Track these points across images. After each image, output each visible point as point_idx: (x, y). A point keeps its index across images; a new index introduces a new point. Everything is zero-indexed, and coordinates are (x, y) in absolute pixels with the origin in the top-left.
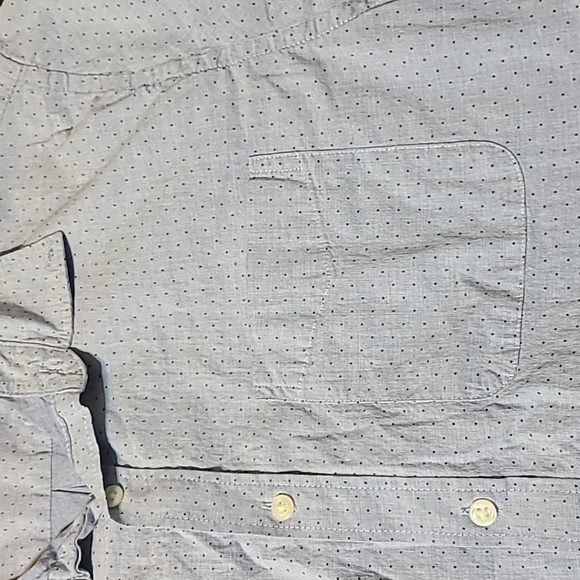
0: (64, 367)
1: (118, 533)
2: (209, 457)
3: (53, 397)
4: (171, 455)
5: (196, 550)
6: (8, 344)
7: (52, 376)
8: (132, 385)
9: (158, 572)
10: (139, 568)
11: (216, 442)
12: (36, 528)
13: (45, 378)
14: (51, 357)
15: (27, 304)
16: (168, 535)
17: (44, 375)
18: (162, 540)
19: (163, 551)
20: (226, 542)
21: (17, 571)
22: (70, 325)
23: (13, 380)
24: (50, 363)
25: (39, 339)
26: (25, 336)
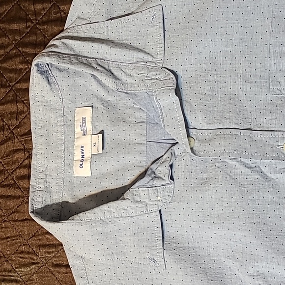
0: (160, 77)
1: (191, 161)
2: (244, 123)
3: (155, 91)
4: (222, 122)
5: (237, 169)
6: (124, 64)
7: (153, 81)
8: (197, 87)
9: (216, 180)
10: (203, 179)
11: (247, 116)
12: (137, 160)
13: (149, 83)
14: (152, 71)
15: (135, 44)
16: (221, 162)
17: (148, 81)
18: (217, 164)
19: (219, 170)
20: (253, 166)
21: (125, 183)
22: (163, 55)
23: (127, 84)
24: (151, 74)
25: (144, 62)
26: (135, 60)
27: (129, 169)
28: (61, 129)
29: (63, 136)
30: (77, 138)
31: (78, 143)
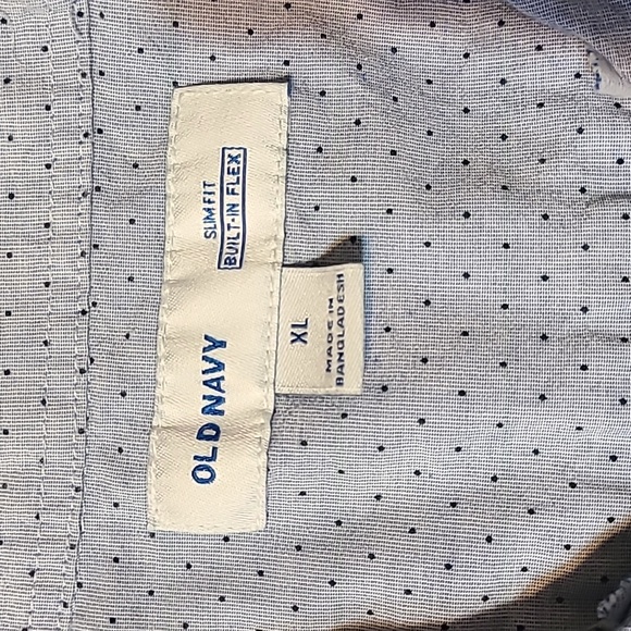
27: (532, 502)
28: (69, 219)
29: (82, 263)
30: (178, 282)
31: (186, 317)
